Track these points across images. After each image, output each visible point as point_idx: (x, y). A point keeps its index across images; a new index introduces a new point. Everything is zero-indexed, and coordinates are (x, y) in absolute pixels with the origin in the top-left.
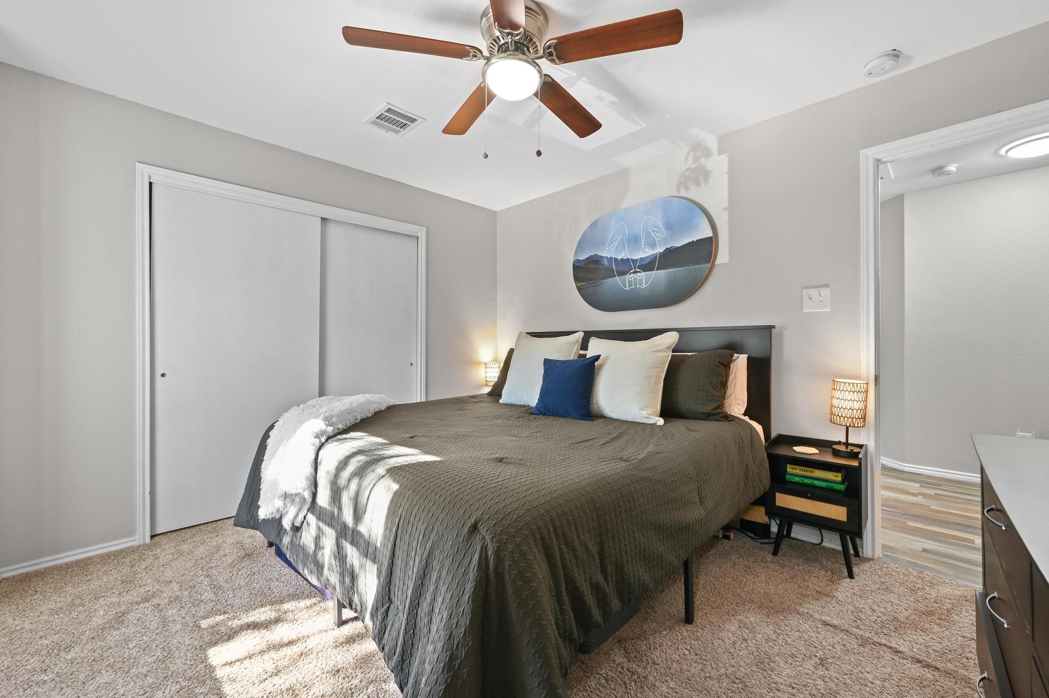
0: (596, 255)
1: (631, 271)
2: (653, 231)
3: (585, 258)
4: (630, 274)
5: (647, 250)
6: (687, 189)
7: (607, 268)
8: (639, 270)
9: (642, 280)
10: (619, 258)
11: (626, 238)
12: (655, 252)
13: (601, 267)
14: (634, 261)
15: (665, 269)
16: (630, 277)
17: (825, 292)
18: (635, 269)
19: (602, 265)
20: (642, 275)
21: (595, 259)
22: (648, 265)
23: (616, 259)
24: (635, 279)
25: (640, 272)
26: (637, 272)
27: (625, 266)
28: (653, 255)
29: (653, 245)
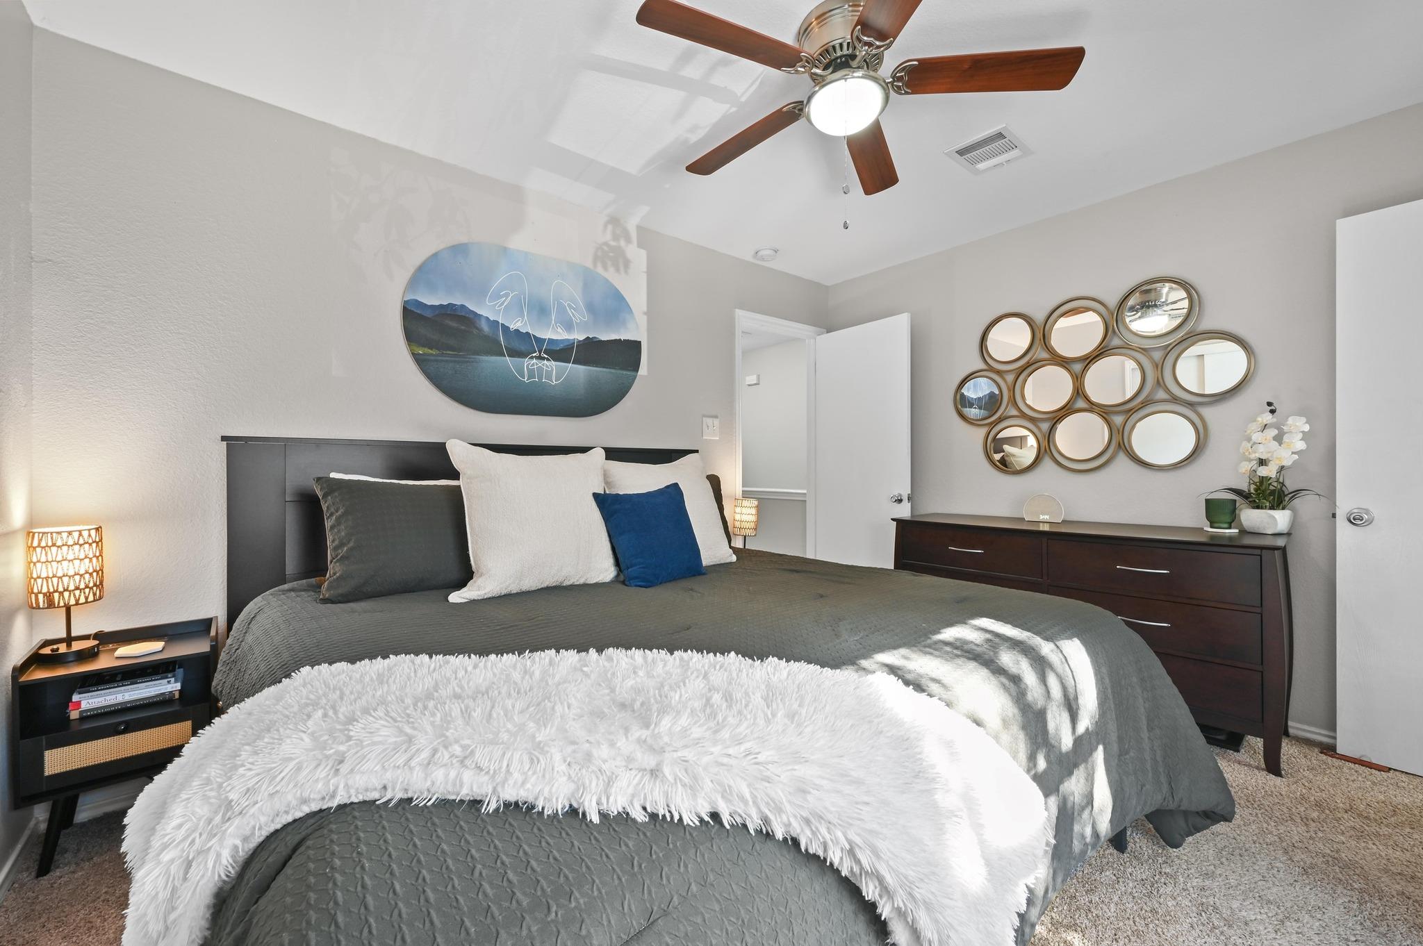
0: (463, 306)
1: (534, 355)
2: (570, 306)
3: (437, 303)
4: (532, 358)
5: (559, 330)
6: (605, 268)
7: (485, 336)
8: (546, 356)
9: (554, 374)
10: (513, 327)
11: (525, 298)
12: (571, 337)
13: (475, 331)
14: (540, 341)
15: (584, 365)
16: (530, 363)
17: (716, 422)
18: (540, 353)
19: (477, 328)
20: (551, 365)
21: (463, 314)
22: (560, 353)
23: (505, 328)
24: (540, 369)
25: (548, 360)
26: (543, 359)
27: (522, 345)
28: (568, 340)
29: (569, 326)
